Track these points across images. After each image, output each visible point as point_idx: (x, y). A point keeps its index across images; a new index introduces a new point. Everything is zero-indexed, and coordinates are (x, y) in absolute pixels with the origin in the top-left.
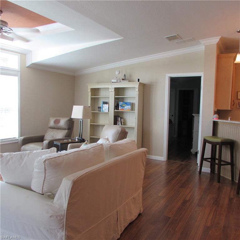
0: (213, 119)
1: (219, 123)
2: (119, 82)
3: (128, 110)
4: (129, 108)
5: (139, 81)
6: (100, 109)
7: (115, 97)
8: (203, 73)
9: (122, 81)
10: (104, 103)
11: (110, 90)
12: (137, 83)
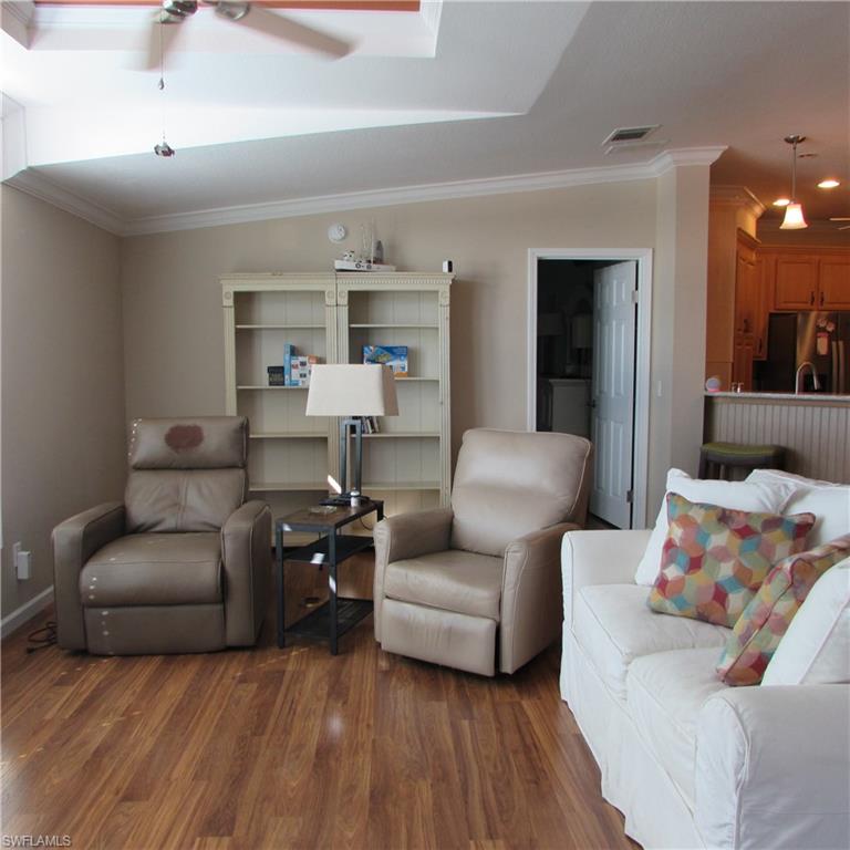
0: (706, 389)
1: (716, 401)
2: (365, 269)
3: (402, 375)
4: (403, 368)
5: (450, 270)
6: (277, 377)
7: (353, 326)
8: (651, 250)
9: (374, 266)
10: (294, 352)
11: (330, 301)
12: (444, 274)
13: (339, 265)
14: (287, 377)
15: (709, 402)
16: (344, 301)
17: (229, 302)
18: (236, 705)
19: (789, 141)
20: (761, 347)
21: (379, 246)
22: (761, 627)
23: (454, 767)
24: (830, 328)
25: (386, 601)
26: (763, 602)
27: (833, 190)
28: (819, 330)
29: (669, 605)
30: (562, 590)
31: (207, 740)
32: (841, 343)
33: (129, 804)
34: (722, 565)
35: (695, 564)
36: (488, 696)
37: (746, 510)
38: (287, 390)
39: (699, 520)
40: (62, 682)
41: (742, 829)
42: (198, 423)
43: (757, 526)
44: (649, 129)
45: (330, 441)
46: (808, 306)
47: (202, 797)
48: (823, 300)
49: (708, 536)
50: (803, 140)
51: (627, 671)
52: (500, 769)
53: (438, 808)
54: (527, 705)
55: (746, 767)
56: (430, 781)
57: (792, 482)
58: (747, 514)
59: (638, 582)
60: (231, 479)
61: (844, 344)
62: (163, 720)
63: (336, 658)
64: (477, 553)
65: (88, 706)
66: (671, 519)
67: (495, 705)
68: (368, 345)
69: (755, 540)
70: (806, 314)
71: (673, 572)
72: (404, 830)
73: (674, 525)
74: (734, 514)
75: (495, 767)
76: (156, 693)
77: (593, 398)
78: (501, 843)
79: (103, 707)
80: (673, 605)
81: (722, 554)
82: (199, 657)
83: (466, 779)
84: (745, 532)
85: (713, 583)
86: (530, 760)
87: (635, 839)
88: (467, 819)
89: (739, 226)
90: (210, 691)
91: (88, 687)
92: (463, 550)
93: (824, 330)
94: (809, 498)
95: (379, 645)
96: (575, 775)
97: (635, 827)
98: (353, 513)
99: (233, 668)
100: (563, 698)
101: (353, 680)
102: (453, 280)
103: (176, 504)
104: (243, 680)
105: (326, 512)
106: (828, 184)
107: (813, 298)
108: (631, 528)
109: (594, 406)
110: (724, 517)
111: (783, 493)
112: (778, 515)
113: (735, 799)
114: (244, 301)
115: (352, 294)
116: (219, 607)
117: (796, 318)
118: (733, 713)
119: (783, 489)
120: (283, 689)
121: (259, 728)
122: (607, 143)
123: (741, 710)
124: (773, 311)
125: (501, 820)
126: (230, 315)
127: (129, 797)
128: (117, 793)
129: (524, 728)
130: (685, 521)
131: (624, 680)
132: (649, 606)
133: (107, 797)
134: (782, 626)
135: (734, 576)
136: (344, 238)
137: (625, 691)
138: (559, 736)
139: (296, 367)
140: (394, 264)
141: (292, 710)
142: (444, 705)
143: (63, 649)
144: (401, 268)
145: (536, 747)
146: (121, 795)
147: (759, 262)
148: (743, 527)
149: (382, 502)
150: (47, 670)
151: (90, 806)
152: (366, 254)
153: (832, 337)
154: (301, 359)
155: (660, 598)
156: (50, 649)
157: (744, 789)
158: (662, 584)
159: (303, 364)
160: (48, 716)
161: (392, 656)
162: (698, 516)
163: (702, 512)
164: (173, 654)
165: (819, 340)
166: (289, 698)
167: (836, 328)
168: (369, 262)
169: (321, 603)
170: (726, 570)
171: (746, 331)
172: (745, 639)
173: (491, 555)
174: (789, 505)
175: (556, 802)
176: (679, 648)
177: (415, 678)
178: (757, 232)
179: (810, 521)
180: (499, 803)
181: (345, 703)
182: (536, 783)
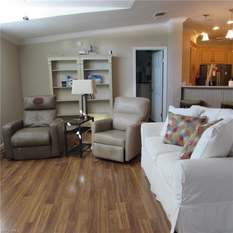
0: (182, 85)
2: (88, 53)
3: (98, 83)
4: (99, 81)
5: (111, 53)
6: (64, 84)
7: (85, 70)
8: (167, 47)
9: (90, 53)
10: (69, 77)
11: (78, 63)
12: (110, 55)
13: (80, 52)
14: (67, 84)
15: (183, 89)
16: (82, 63)
17: (50, 63)
18: (55, 171)
19: (205, 16)
20: (198, 74)
21: (91, 47)
22: (191, 145)
23: (112, 185)
24: (216, 69)
25: (95, 143)
26: (191, 138)
27: (218, 30)
28: (213, 69)
29: (169, 142)
30: (141, 139)
31: (47, 180)
32: (219, 73)
33: (26, 197)
34: (182, 130)
35: (175, 130)
36: (122, 167)
37: (189, 116)
38: (67, 88)
39: (176, 118)
40: (7, 167)
41: (184, 195)
42: (42, 97)
43: (192, 120)
44: (165, 12)
45: (79, 102)
46: (210, 63)
47: (46, 194)
48: (214, 61)
49: (179, 123)
50: (208, 15)
51: (157, 158)
52: (124, 185)
53: (108, 195)
54: (133, 169)
55: (184, 179)
56: (106, 189)
57: (202, 108)
58: (189, 117)
59: (161, 136)
60: (52, 112)
61: (220, 73)
62: (35, 176)
63: (82, 159)
64: (119, 130)
65: (15, 173)
66: (169, 119)
67: (123, 169)
68: (89, 75)
69: (191, 123)
70: (210, 65)
71: (169, 133)
72: (99, 201)
73: (170, 120)
74: (186, 117)
75: (123, 185)
76: (33, 169)
77: (152, 89)
78: (124, 203)
79: (19, 173)
80: (169, 141)
81: (182, 127)
82: (45, 160)
83: (116, 188)
84: (188, 121)
85: (180, 135)
86: (132, 183)
87: (159, 201)
88: (115, 198)
89: (191, 40)
90: (47, 169)
91: (15, 168)
92: (116, 129)
93: (214, 69)
94: (206, 112)
95: (93, 155)
96: (144, 186)
97: (159, 198)
98: (85, 120)
99: (54, 162)
100: (142, 167)
101: (86, 164)
102: (112, 56)
103: (37, 119)
104: (57, 165)
105: (78, 120)
106: (216, 28)
107: (212, 61)
108: (162, 122)
109: (152, 91)
110: (183, 118)
111: (199, 111)
112: (198, 117)
113: (182, 188)
114: (54, 63)
115: (84, 61)
116: (50, 146)
117: (207, 66)
118: (181, 166)
119: (199, 110)
120: (67, 167)
121: (61, 177)
122: (154, 17)
123: (183, 165)
124: (201, 64)
125: (124, 197)
126: (50, 67)
127: (26, 195)
128: (23, 194)
129: (131, 175)
130: (173, 119)
131: (156, 161)
132: (163, 141)
133: (20, 196)
134: (195, 144)
135: (185, 133)
136: (81, 45)
137: (156, 163)
138: (140, 176)
139: (69, 81)
140: (96, 52)
141: (70, 172)
142: (110, 170)
143: (8, 159)
144: (98, 53)
145: (134, 179)
146: (24, 195)
147: (197, 50)
148: (188, 120)
149: (93, 117)
150: (3, 164)
151: (16, 198)
152: (88, 49)
153: (217, 71)
154: (71, 79)
155: (166, 139)
156: (4, 159)
157: (183, 185)
158: (167, 136)
159: (71, 81)
160: (4, 176)
161: (97, 158)
162: (176, 117)
163: (177, 116)
164: (38, 159)
165: (213, 72)
166: (69, 169)
167: (218, 69)
168: (89, 52)
169: (78, 145)
170: (183, 131)
171: (193, 70)
172: (186, 148)
173: (123, 131)
174: (200, 114)
175: (139, 193)
176: (170, 152)
177: (103, 163)
178: (197, 42)
179: (206, 118)
180: (124, 193)
181: (84, 170)
182: (134, 188)
